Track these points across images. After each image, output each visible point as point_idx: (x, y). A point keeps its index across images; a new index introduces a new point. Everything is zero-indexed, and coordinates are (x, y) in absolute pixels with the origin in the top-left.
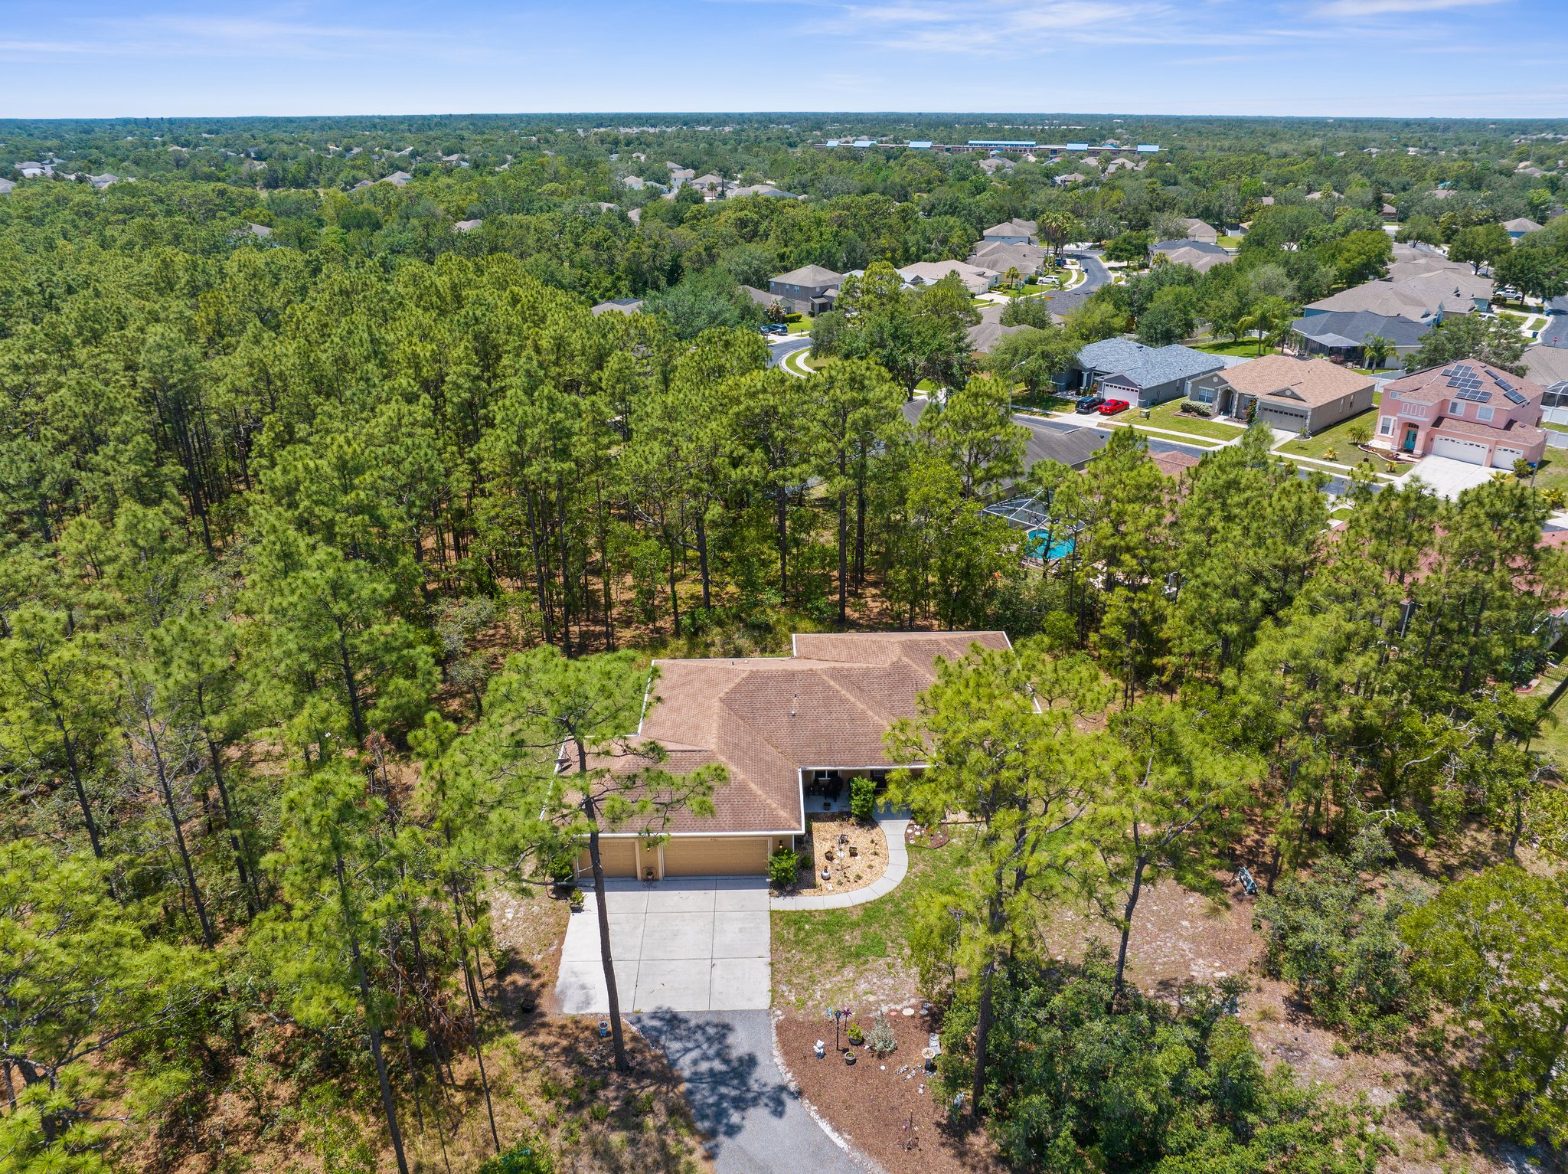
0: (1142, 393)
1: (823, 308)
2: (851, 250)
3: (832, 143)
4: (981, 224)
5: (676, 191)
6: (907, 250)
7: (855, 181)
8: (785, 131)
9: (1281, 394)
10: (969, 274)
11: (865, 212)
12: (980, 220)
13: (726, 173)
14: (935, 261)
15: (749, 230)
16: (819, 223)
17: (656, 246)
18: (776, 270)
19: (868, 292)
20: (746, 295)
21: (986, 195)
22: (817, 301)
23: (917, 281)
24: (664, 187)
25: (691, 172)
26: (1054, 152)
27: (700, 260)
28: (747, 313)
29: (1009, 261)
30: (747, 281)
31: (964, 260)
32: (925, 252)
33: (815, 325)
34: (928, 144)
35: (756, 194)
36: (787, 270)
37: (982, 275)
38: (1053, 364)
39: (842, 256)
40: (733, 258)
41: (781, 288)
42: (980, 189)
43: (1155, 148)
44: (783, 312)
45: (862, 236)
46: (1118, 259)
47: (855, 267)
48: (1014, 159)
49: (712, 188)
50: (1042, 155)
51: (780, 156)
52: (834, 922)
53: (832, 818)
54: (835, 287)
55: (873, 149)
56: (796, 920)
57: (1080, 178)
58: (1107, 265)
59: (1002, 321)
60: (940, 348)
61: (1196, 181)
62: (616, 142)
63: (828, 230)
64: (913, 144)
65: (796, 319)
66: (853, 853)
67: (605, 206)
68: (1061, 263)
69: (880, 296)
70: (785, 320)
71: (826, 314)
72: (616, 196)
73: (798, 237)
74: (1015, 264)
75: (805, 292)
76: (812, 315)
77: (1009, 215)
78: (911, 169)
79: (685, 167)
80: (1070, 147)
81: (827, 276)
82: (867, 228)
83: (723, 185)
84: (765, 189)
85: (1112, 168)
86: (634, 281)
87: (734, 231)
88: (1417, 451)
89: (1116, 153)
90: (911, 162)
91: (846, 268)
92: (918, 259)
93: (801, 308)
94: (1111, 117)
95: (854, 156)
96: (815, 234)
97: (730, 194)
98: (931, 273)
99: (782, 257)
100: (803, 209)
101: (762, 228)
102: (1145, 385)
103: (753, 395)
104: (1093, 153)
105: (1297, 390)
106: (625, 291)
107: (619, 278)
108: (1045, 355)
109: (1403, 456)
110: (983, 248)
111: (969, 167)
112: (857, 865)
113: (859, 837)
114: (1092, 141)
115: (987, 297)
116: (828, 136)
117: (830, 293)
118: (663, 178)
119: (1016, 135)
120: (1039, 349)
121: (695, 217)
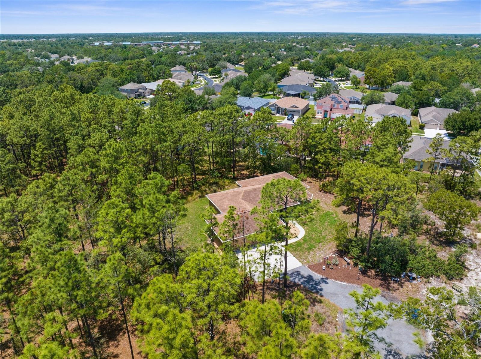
3: (96, 44)
9: (293, 107)
14: (164, 79)
15: (100, 73)
22: (137, 93)
26: (170, 44)
31: (172, 78)
34: (129, 43)
41: (124, 90)
43: (199, 42)
46: (213, 75)
48: (160, 47)
49: (69, 60)
50: (167, 45)
52: (299, 244)
57: (184, 52)
58: (209, 77)
63: (128, 72)
64: (124, 43)
75: (132, 91)
80: (174, 43)
81: (137, 85)
82: (139, 70)
93: (132, 96)
100: (114, 65)
102: (256, 108)
104: (181, 44)
105: (296, 105)
110: (174, 74)
114: (179, 41)
117: (140, 91)
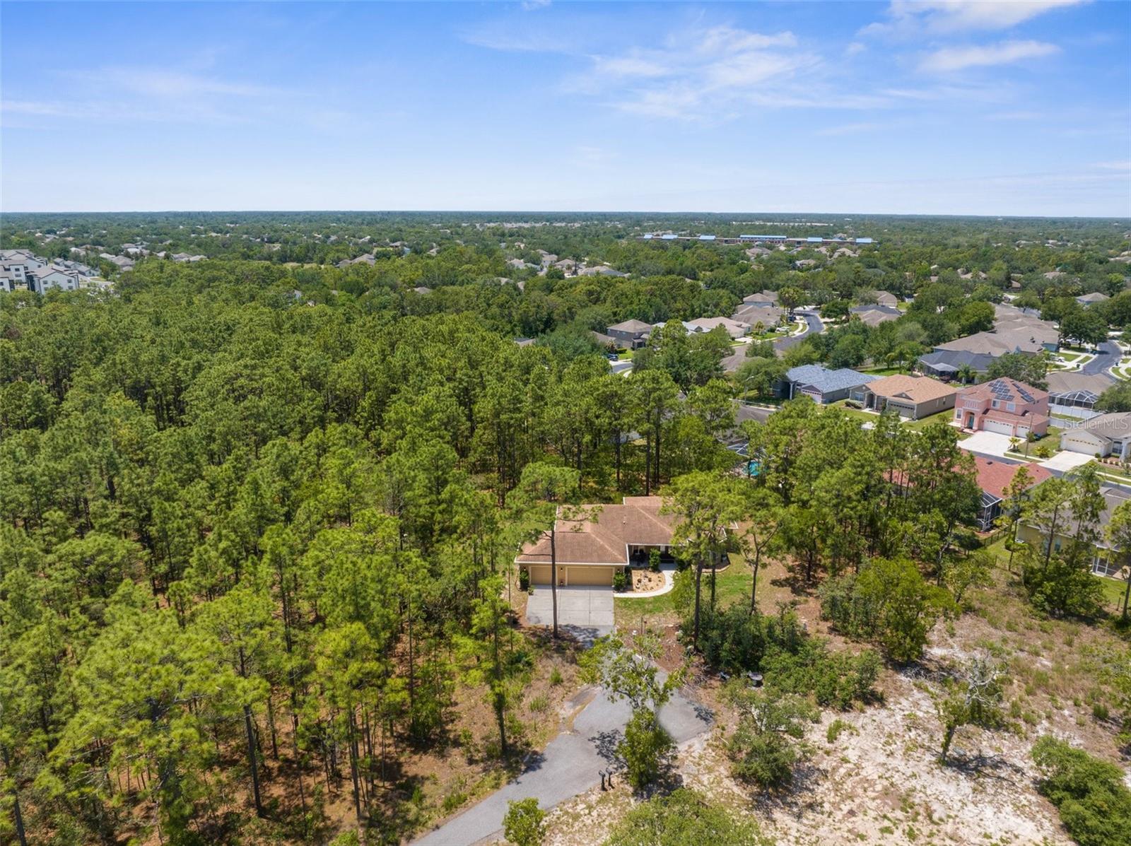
0: (824, 395)
1: (640, 345)
2: (658, 311)
3: (648, 236)
4: (741, 294)
5: (545, 270)
6: (693, 310)
7: (662, 265)
8: (615, 227)
9: (900, 396)
10: (731, 325)
11: (667, 286)
12: (742, 291)
13: (578, 258)
14: (711, 317)
15: (594, 298)
16: (638, 293)
17: (538, 307)
18: (611, 322)
19: (667, 336)
20: (594, 336)
21: (748, 274)
22: (636, 341)
23: (699, 329)
24: (538, 267)
25: (555, 257)
26: (799, 243)
27: (565, 315)
28: (595, 347)
29: (758, 318)
30: (594, 329)
31: (729, 317)
32: (705, 311)
33: (635, 355)
34: (713, 238)
35: (598, 273)
36: (618, 322)
37: (740, 326)
38: (772, 379)
39: (652, 314)
40: (586, 315)
41: (614, 333)
42: (743, 270)
43: (869, 240)
44: (616, 347)
45: (665, 302)
46: (829, 317)
47: (660, 320)
48: (770, 248)
49: (569, 268)
50: (790, 245)
51: (613, 247)
52: (640, 602)
53: (641, 569)
54: (648, 333)
55: (675, 242)
56: (625, 600)
57: (812, 262)
58: (822, 320)
59: (747, 354)
60: (705, 368)
61: (891, 265)
62: (503, 235)
63: (643, 298)
64: (703, 237)
65: (623, 352)
66: (650, 581)
67: (504, 280)
68: (792, 319)
69: (674, 338)
70: (617, 352)
71: (642, 349)
72: (508, 273)
73: (625, 301)
74: (761, 320)
75: (628, 336)
76: (633, 349)
77: (759, 288)
78: (699, 256)
79: (551, 253)
80: (810, 239)
81: (642, 326)
82: (668, 296)
83: (576, 266)
84: (604, 269)
85: (836, 255)
86: (524, 327)
87: (585, 298)
88: (975, 428)
89: (841, 244)
90: (699, 251)
91: (655, 321)
92: (700, 316)
93: (626, 345)
94: (842, 217)
95: (661, 246)
96: (636, 300)
97: (580, 272)
98: (707, 324)
99: (615, 314)
100: (627, 282)
101: (602, 296)
102: (825, 391)
103: (606, 386)
104: (824, 244)
105: (908, 394)
106: (518, 333)
107: (515, 326)
108: (767, 373)
109: (967, 430)
110: (742, 310)
111: (738, 255)
112: (651, 584)
113: (653, 576)
114: (826, 235)
115: (743, 340)
116: (645, 230)
117: (644, 336)
118: (537, 261)
119: (774, 230)
120: (763, 370)
121: (561, 289)
